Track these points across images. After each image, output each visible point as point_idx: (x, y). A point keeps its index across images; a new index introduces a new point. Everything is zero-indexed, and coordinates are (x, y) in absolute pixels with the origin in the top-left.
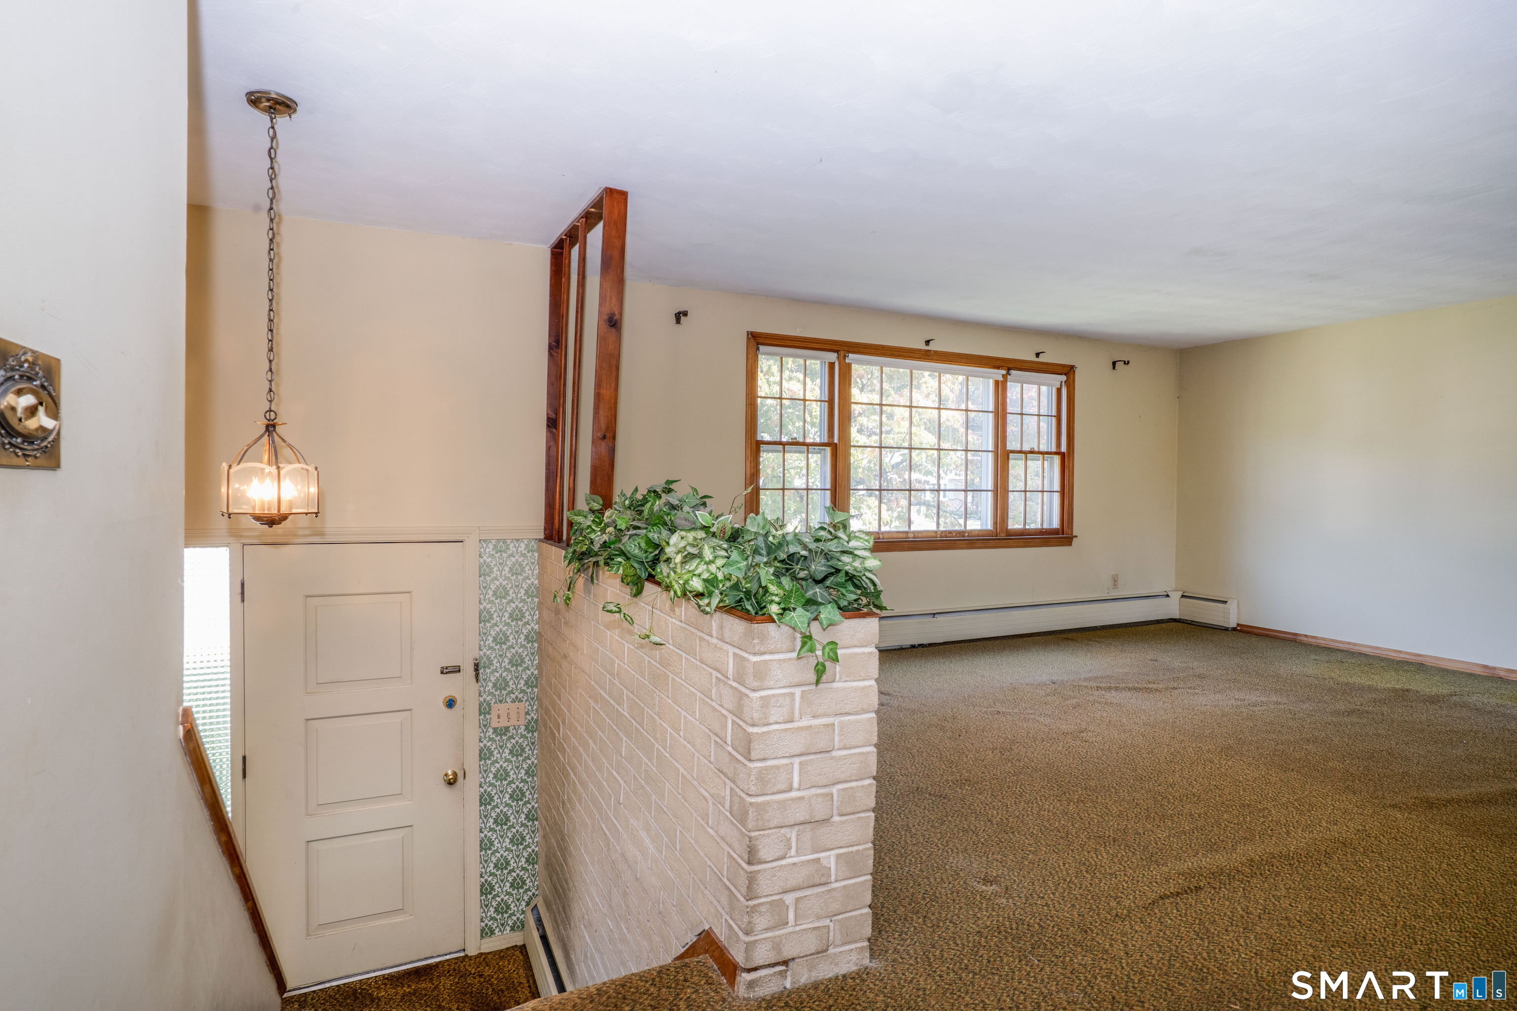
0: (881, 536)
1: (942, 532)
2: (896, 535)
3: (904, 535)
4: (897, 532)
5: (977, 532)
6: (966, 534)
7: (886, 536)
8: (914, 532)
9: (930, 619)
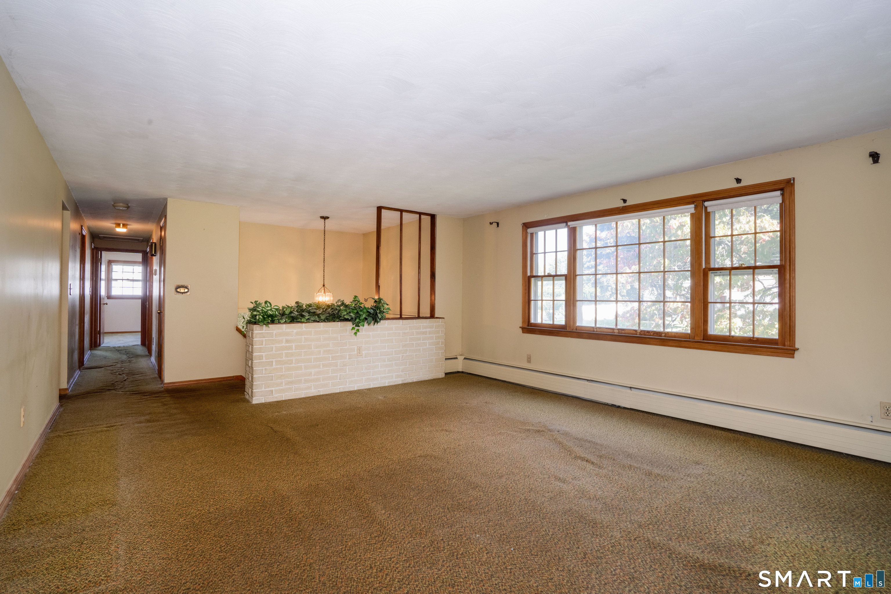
0: (595, 330)
1: (641, 331)
2: (605, 330)
3: (611, 331)
4: (606, 328)
5: (674, 334)
6: (663, 335)
7: (598, 330)
8: (619, 329)
9: (628, 391)
